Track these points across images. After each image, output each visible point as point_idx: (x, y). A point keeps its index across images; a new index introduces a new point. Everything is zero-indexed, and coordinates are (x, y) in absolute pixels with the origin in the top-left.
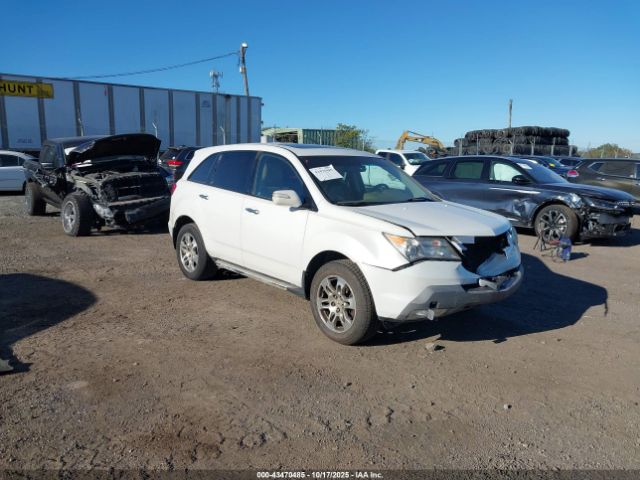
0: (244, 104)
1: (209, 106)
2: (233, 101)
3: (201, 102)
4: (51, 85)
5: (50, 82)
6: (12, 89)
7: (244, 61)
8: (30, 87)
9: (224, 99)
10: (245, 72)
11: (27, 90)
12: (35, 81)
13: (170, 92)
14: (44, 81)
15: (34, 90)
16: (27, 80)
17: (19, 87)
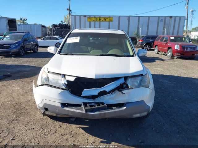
0: (177, 20)
1: (163, 21)
2: (173, 19)
3: (160, 20)
4: (113, 18)
5: (112, 17)
6: (103, 19)
7: (188, 4)
8: (107, 19)
9: (169, 18)
10: (188, 8)
11: (106, 19)
12: (108, 17)
13: (149, 17)
14: (111, 17)
15: (108, 20)
16: (107, 17)
17: (104, 19)
